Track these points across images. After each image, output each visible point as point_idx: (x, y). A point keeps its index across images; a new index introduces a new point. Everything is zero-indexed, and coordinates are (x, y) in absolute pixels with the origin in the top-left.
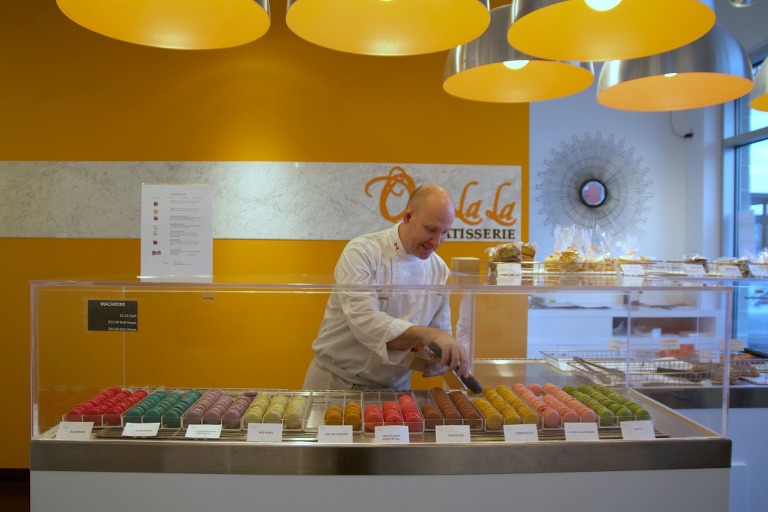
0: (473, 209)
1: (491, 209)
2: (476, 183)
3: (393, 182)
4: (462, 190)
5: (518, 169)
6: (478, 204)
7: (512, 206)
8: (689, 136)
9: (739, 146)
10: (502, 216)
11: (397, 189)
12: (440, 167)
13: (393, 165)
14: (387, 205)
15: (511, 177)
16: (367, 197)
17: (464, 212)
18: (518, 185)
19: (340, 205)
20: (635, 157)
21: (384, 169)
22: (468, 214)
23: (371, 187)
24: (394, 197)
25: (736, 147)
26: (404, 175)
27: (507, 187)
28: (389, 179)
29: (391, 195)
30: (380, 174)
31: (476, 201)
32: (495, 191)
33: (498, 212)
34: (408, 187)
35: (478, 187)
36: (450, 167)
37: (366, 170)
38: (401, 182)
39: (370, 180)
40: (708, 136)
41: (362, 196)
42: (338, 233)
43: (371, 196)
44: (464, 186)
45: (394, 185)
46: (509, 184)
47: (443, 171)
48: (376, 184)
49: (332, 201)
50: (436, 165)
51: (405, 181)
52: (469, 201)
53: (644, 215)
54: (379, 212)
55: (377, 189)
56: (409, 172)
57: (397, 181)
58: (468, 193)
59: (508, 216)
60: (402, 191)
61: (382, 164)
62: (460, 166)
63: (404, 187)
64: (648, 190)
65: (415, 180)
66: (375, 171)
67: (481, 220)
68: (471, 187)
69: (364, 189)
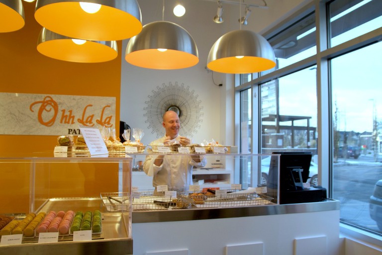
0: (90, 119)
1: (99, 119)
2: (91, 106)
3: (46, 104)
4: (84, 109)
5: (115, 98)
6: (92, 116)
7: (110, 118)
8: (221, 85)
9: (242, 91)
10: (105, 123)
11: (48, 108)
12: (72, 97)
13: (46, 95)
14: (42, 116)
15: (110, 103)
16: (31, 112)
17: (85, 120)
18: (114, 107)
19: (15, 116)
20: (195, 95)
21: (41, 97)
22: (87, 122)
23: (33, 106)
24: (46, 112)
25: (241, 91)
26: (52, 101)
27: (108, 108)
28: (43, 102)
29: (44, 111)
30: (38, 100)
31: (91, 115)
32: (102, 110)
33: (103, 121)
34: (54, 107)
35: (92, 107)
36: (77, 97)
37: (30, 98)
38: (51, 104)
39: (32, 103)
40: (228, 86)
41: (28, 111)
42: (13, 131)
43: (33, 111)
44: (85, 106)
45: (46, 105)
46: (109, 106)
47: (74, 99)
48: (36, 105)
49: (11, 114)
50: (70, 96)
51: (53, 104)
52: (87, 115)
53: (199, 124)
54: (37, 120)
55: (37, 108)
56: (55, 99)
57: (48, 104)
58: (87, 111)
59: (109, 123)
60: (51, 109)
61: (40, 95)
62: (83, 96)
63: (51, 107)
64: (201, 112)
65: (58, 103)
66: (35, 98)
67: (94, 124)
68: (88, 108)
69: (29, 107)
